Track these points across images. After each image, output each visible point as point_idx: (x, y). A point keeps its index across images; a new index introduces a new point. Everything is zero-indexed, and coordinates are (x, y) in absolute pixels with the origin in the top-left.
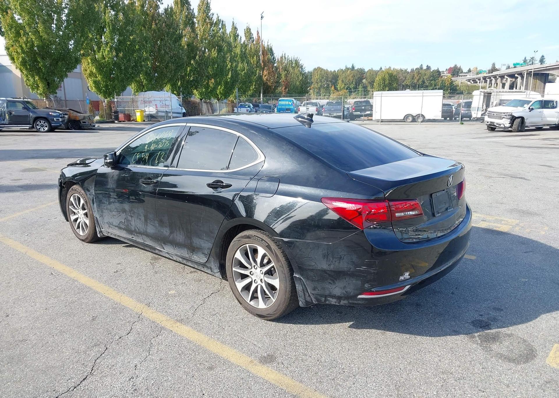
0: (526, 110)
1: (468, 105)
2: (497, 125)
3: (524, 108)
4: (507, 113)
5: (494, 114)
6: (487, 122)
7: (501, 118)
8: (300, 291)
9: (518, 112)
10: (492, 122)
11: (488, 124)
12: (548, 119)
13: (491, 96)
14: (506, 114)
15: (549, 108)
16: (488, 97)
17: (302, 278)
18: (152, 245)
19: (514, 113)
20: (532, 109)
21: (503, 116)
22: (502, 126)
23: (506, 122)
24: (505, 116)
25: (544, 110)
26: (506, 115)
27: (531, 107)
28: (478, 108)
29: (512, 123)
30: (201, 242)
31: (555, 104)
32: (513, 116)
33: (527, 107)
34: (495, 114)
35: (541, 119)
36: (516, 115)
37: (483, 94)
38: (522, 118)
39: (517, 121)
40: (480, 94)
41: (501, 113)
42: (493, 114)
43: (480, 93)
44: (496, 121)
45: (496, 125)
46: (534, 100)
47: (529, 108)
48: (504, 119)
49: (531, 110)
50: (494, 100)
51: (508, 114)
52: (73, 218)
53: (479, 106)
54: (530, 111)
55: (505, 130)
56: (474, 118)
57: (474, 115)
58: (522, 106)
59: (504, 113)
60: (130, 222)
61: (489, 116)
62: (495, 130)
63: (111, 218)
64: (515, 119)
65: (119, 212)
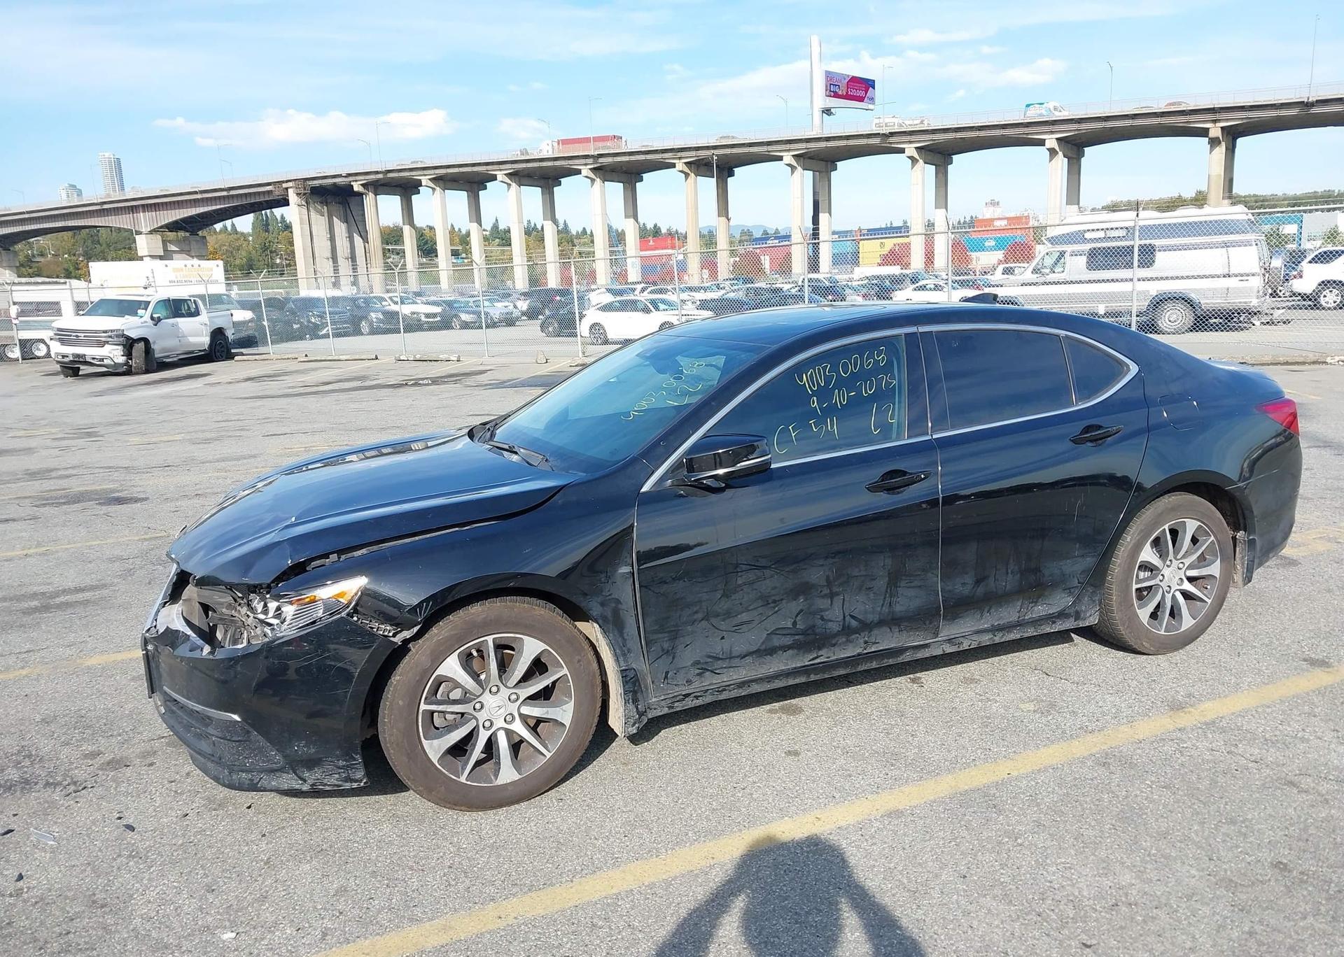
0: (146, 322)
3: (141, 317)
4: (112, 331)
5: (79, 334)
6: (62, 357)
7: (101, 344)
9: (133, 326)
10: (78, 356)
11: (66, 360)
12: (192, 339)
14: (110, 334)
15: (182, 316)
19: (128, 329)
20: (159, 320)
21: (103, 339)
22: (106, 362)
23: (116, 353)
24: (110, 339)
25: (178, 320)
26: (110, 337)
27: (154, 316)
29: (129, 354)
31: (193, 306)
32: (128, 338)
33: (146, 315)
34: (83, 335)
35: (177, 340)
36: (134, 334)
38: (145, 340)
39: (138, 349)
41: (96, 332)
42: (76, 336)
44: (90, 352)
45: (92, 361)
46: (153, 300)
47: (152, 318)
48: (107, 345)
49: (156, 321)
51: (115, 333)
54: (156, 325)
55: (114, 372)
58: (135, 314)
59: (105, 332)
60: (823, 613)
61: (63, 342)
62: (80, 373)
63: (723, 638)
64: (131, 347)
65: (774, 602)
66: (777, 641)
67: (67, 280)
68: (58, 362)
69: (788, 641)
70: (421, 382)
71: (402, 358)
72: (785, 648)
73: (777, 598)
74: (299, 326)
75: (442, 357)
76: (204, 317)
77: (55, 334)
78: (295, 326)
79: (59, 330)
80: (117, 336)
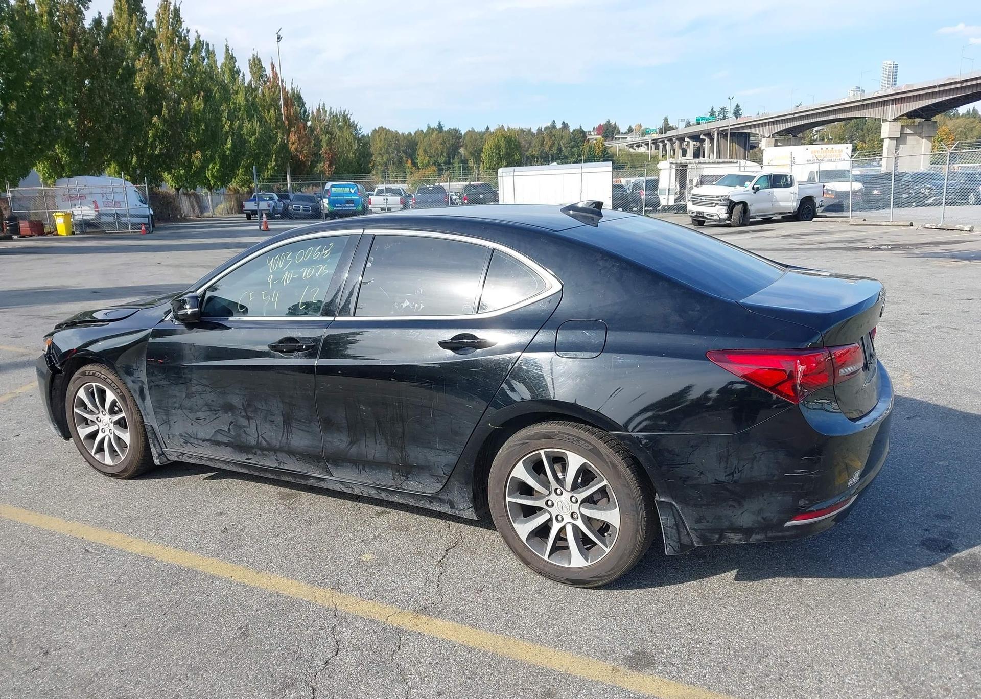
0: (748, 191)
1: (653, 186)
2: (708, 217)
3: (746, 187)
4: (722, 196)
6: (692, 213)
7: (712, 205)
8: (670, 527)
9: (737, 193)
10: (699, 212)
11: (693, 215)
12: (782, 204)
13: (688, 170)
14: (720, 198)
15: (780, 187)
16: (682, 171)
17: (674, 503)
18: (299, 470)
19: (732, 196)
20: (758, 189)
21: (715, 202)
22: (715, 217)
23: (722, 211)
24: (719, 202)
25: (775, 189)
26: (720, 200)
27: (755, 186)
28: (669, 189)
29: (730, 212)
30: (427, 454)
31: (789, 180)
32: (731, 202)
33: (749, 185)
34: (704, 198)
35: (771, 204)
36: (735, 199)
37: (674, 166)
38: (744, 204)
39: (738, 209)
40: (670, 167)
41: (712, 196)
42: (701, 199)
43: (669, 165)
44: (706, 210)
45: (706, 216)
46: (758, 175)
47: (753, 188)
48: (717, 206)
49: (756, 190)
50: (693, 176)
51: (723, 198)
52: (83, 432)
53: (671, 187)
54: (755, 193)
55: (721, 224)
56: (664, 207)
57: (663, 202)
58: (742, 184)
59: (717, 197)
60: (245, 429)
61: (694, 203)
62: (705, 224)
63: (192, 424)
64: (734, 206)
65: (215, 411)
66: (220, 438)
67: (739, 161)
68: (691, 216)
69: (226, 440)
70: (883, 247)
71: (927, 226)
72: (227, 445)
73: (216, 409)
74: (907, 195)
75: (958, 227)
76: (795, 188)
77: (691, 198)
78: (904, 196)
79: (694, 195)
80: (724, 200)
